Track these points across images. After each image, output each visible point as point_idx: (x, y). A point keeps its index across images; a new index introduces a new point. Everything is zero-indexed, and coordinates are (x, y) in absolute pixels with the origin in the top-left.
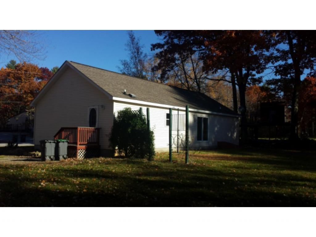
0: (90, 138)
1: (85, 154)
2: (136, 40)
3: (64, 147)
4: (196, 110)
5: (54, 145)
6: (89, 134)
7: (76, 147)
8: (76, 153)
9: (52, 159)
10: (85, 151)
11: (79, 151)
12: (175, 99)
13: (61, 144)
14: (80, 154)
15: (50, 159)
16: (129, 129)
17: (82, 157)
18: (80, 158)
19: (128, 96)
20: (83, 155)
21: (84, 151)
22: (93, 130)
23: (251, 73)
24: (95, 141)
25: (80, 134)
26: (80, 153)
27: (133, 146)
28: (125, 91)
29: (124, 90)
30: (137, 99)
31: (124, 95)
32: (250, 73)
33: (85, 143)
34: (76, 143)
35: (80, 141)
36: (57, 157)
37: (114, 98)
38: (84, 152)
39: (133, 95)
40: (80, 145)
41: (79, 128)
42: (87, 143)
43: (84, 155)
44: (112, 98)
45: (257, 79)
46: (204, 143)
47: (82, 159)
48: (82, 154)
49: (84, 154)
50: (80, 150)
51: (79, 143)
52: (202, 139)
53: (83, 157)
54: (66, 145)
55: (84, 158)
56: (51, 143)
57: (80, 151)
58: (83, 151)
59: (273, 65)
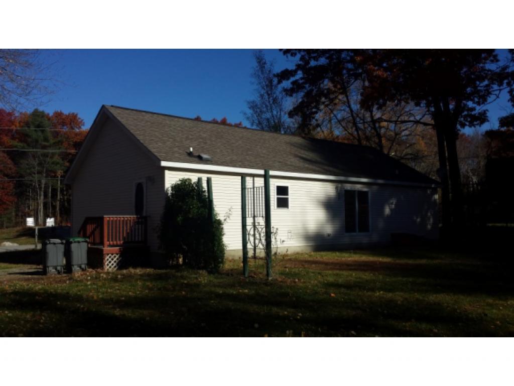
0: (128, 233)
1: (120, 262)
2: (267, 66)
3: (80, 250)
4: (342, 178)
5: (61, 248)
6: (127, 227)
7: (102, 250)
8: (103, 261)
9: (59, 271)
10: (120, 257)
11: (108, 257)
12: (301, 161)
13: (74, 246)
14: (110, 262)
15: (56, 272)
16: (179, 217)
17: (113, 267)
18: (110, 270)
19: (196, 159)
20: (115, 264)
21: (117, 257)
22: (134, 220)
23: (465, 105)
24: (138, 238)
25: (108, 227)
26: (110, 260)
27: (185, 247)
28: (191, 149)
29: (189, 149)
30: (213, 162)
31: (188, 158)
32: (462, 105)
33: (119, 243)
34: (102, 243)
35: (108, 241)
36: (68, 268)
37: (164, 164)
38: (117, 259)
39: (205, 156)
40: (110, 246)
41: (107, 217)
42: (123, 243)
43: (117, 264)
44: (160, 163)
45: (477, 115)
46: (361, 238)
47: (114, 271)
48: (112, 262)
49: (117, 261)
50: (110, 255)
51: (106, 243)
52: (357, 230)
53: (115, 267)
54: (84, 246)
55: (117, 269)
56: (56, 245)
57: (110, 257)
58: (115, 257)
59: (498, 88)
